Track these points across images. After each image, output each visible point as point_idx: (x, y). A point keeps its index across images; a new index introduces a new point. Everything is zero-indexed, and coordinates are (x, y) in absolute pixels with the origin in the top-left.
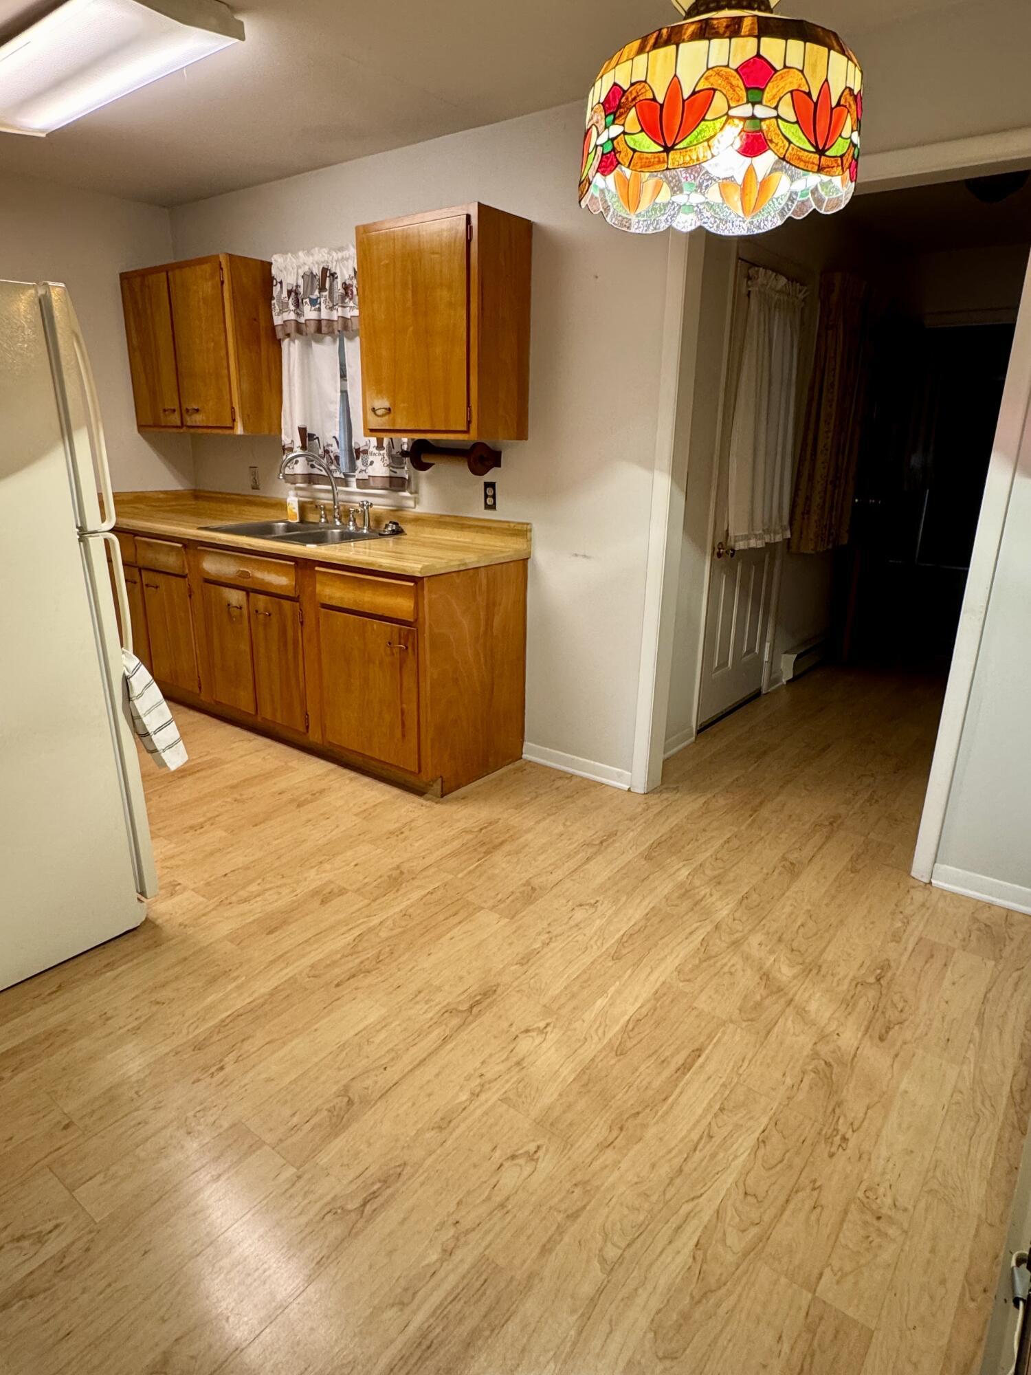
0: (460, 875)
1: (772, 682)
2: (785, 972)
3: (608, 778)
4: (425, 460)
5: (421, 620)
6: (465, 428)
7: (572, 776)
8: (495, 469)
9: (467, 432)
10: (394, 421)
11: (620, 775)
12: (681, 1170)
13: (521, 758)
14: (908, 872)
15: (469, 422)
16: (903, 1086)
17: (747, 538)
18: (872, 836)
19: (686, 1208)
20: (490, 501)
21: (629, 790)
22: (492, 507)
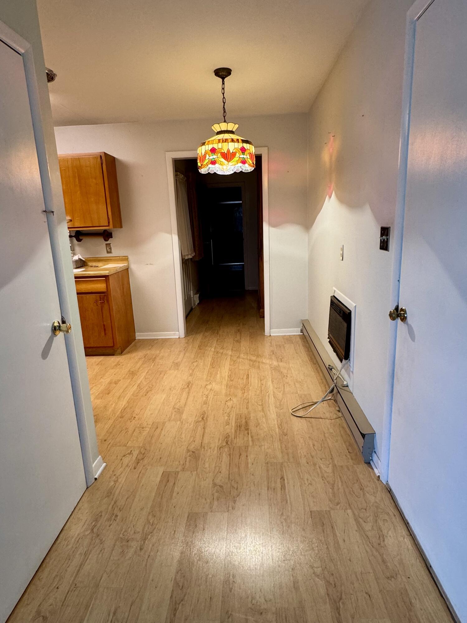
0: (151, 367)
1: (194, 304)
2: (254, 358)
3: (170, 336)
4: (81, 238)
5: (109, 290)
6: (108, 225)
7: (158, 339)
8: (110, 239)
9: (109, 226)
10: (73, 224)
11: (174, 334)
12: (262, 390)
13: (135, 339)
14: (264, 335)
15: (109, 223)
16: (291, 366)
17: (188, 255)
18: (250, 331)
19: (267, 394)
20: (109, 250)
21: (179, 338)
22: (110, 252)
